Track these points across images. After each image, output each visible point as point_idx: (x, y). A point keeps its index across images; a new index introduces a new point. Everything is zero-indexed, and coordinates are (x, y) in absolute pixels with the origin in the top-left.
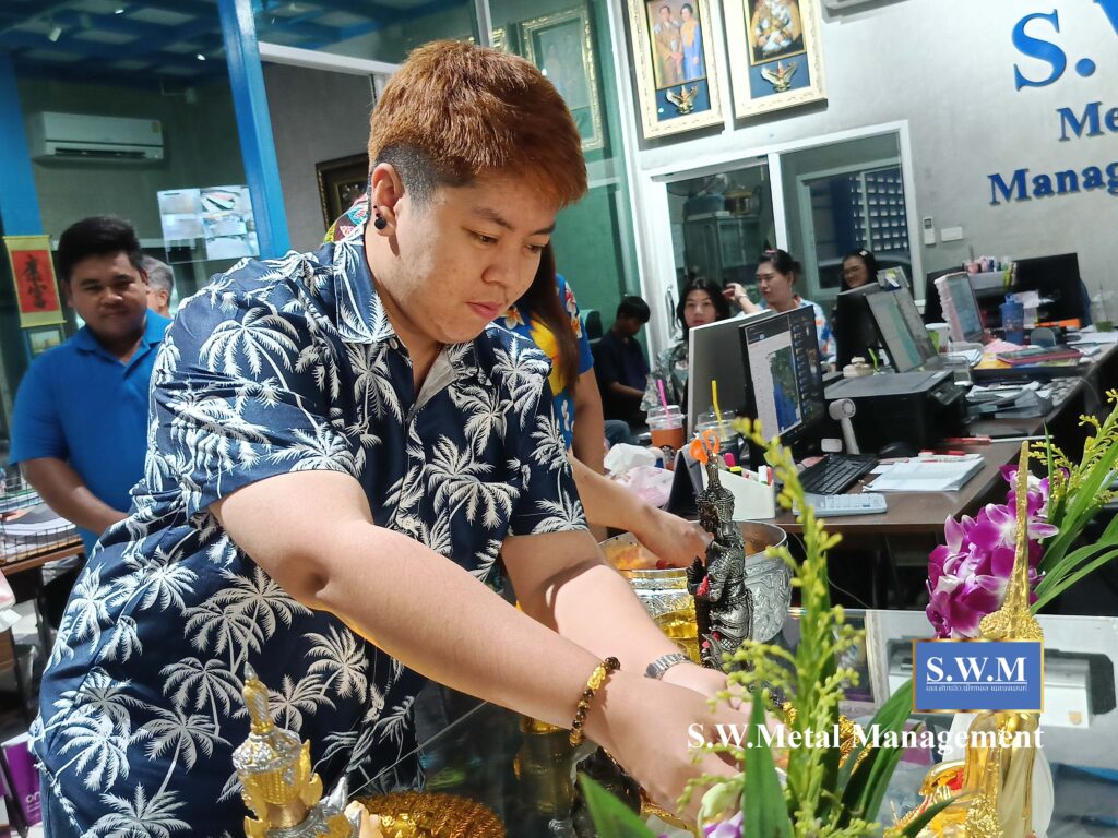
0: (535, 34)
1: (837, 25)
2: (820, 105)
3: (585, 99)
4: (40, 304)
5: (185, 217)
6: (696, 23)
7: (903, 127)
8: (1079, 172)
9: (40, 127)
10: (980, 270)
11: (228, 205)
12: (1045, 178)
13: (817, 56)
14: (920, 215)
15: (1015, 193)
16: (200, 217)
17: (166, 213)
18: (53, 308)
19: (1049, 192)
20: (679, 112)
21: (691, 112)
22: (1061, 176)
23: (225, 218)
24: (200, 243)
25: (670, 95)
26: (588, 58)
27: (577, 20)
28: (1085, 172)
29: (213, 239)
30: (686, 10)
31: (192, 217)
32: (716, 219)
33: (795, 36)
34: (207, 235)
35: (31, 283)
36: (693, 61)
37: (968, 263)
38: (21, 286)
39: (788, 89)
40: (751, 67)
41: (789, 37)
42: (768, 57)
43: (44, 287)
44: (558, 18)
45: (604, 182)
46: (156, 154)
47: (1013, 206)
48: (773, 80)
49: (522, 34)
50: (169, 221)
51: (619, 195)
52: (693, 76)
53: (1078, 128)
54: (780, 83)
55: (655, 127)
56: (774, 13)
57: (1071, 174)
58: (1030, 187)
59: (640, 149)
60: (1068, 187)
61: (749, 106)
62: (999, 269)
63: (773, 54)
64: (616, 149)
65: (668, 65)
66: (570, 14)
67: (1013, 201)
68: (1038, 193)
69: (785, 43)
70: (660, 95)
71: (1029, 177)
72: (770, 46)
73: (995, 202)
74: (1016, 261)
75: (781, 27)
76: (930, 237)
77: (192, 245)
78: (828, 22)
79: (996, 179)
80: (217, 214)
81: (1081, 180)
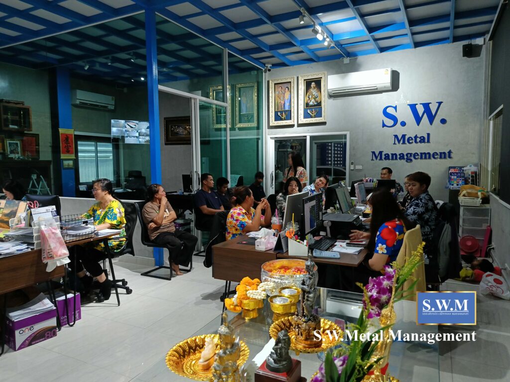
0: (240, 88)
1: (331, 100)
2: (324, 123)
3: (253, 111)
4: (68, 152)
5: (119, 129)
6: (289, 93)
7: (348, 133)
8: (398, 154)
9: (75, 95)
10: (367, 182)
11: (134, 127)
12: (388, 154)
13: (325, 109)
14: (350, 161)
15: (379, 158)
16: (124, 130)
17: (113, 127)
18: (72, 153)
19: (389, 159)
20: (281, 119)
21: (285, 120)
22: (392, 155)
23: (132, 131)
24: (123, 137)
25: (279, 114)
26: (255, 98)
27: (253, 86)
28: (400, 155)
29: (127, 137)
30: (287, 89)
31: (122, 129)
32: (287, 151)
33: (319, 102)
34: (126, 135)
35: (66, 144)
36: (287, 104)
37: (364, 179)
38: (62, 145)
39: (315, 117)
40: (304, 109)
41: (317, 102)
42: (310, 107)
43: (70, 146)
44: (247, 85)
45: (256, 137)
46: (112, 108)
47: (378, 161)
48: (311, 114)
49: (236, 88)
50: (114, 130)
51: (260, 141)
52: (287, 108)
53: (399, 141)
54: (313, 115)
55: (273, 123)
56: (313, 94)
57: (396, 154)
58: (383, 157)
59: (268, 128)
60: (394, 158)
61: (302, 120)
62: (373, 182)
63: (312, 106)
64: (261, 127)
65: (279, 104)
66: (251, 84)
67: (378, 160)
68: (385, 159)
69: (315, 103)
70: (276, 113)
71: (383, 154)
72: (311, 103)
73: (372, 160)
74: (377, 180)
75: (315, 98)
76: (352, 168)
77: (120, 138)
78: (329, 99)
79: (374, 153)
80: (130, 129)
81: (398, 156)
